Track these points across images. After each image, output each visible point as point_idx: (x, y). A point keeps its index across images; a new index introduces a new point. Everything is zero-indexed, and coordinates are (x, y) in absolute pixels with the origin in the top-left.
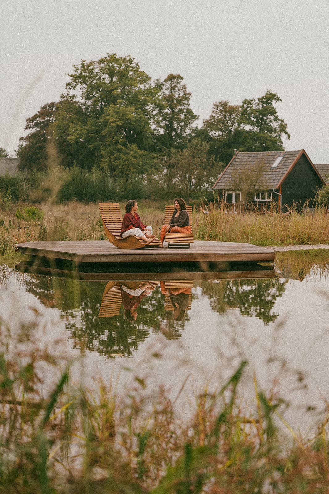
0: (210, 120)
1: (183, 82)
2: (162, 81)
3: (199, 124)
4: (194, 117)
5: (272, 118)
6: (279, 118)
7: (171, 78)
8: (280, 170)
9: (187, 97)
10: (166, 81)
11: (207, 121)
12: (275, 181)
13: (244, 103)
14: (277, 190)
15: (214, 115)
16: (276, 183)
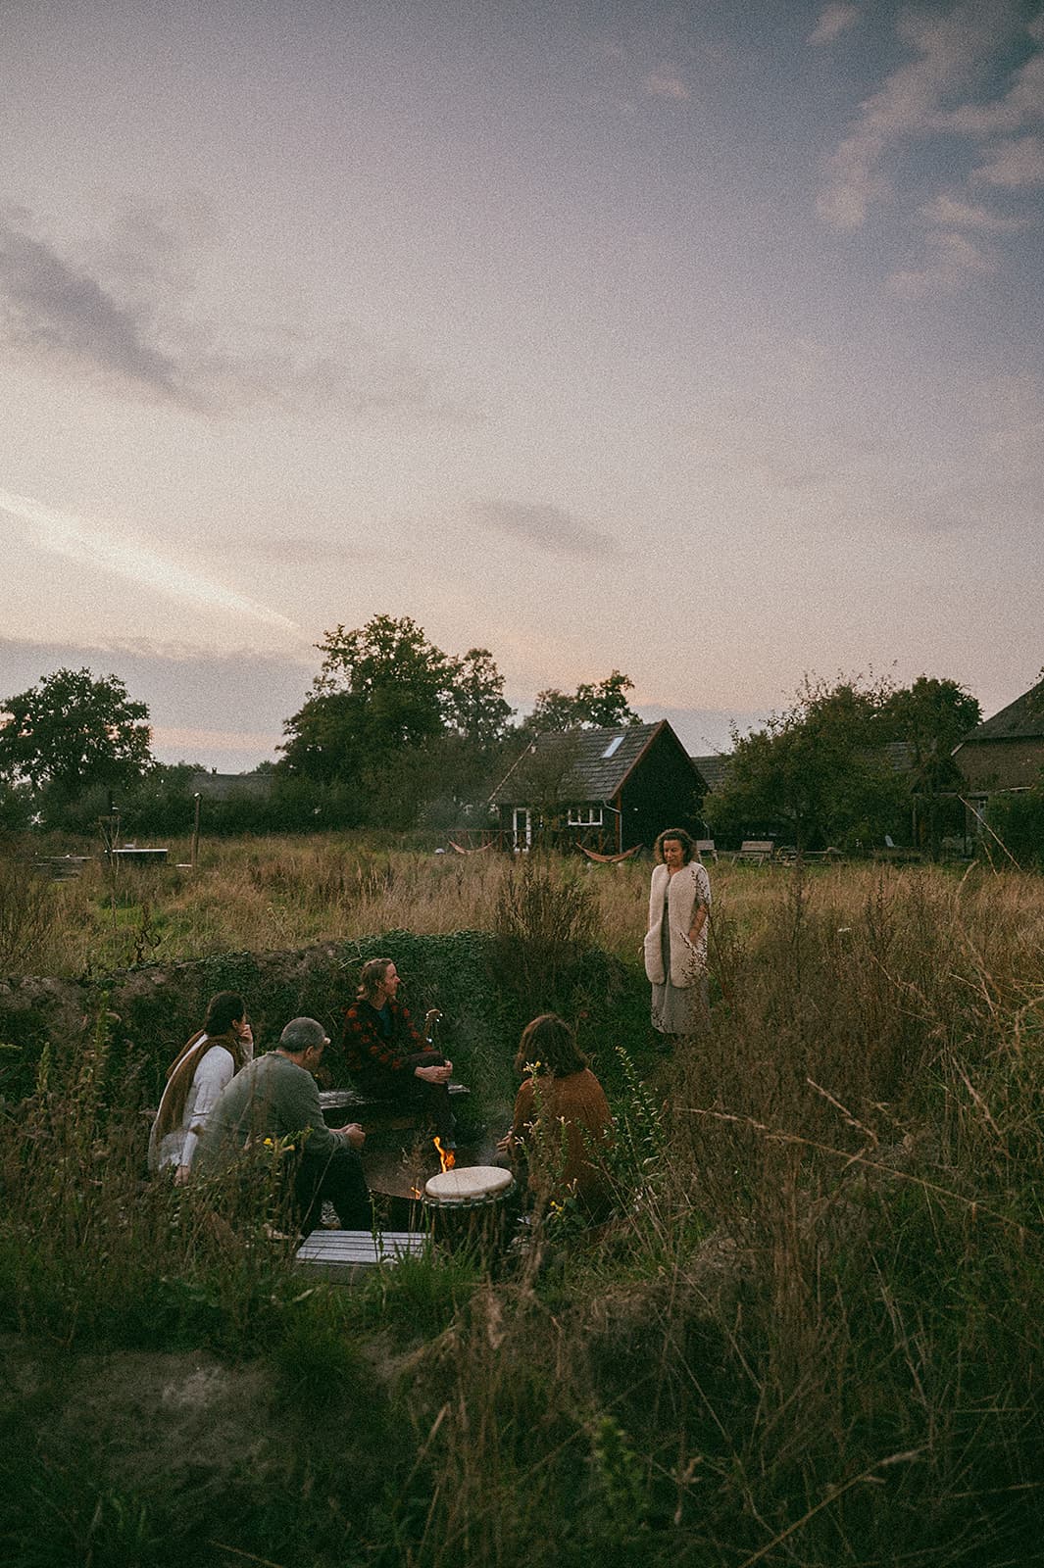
0: (535, 716)
1: (492, 661)
2: (461, 659)
3: (516, 721)
4: (508, 711)
5: (621, 711)
6: (632, 711)
7: (475, 654)
8: (619, 762)
9: (497, 682)
10: (467, 659)
11: (529, 718)
12: (607, 784)
13: (581, 689)
14: (613, 803)
15: (539, 709)
16: (608, 789)
